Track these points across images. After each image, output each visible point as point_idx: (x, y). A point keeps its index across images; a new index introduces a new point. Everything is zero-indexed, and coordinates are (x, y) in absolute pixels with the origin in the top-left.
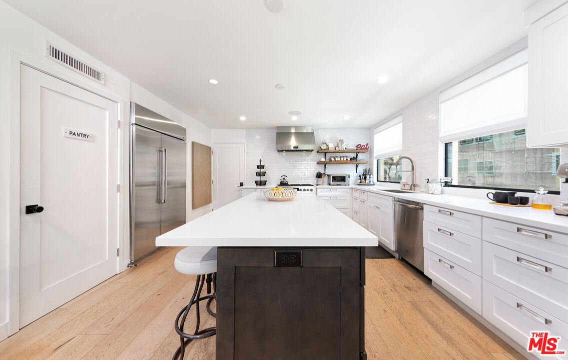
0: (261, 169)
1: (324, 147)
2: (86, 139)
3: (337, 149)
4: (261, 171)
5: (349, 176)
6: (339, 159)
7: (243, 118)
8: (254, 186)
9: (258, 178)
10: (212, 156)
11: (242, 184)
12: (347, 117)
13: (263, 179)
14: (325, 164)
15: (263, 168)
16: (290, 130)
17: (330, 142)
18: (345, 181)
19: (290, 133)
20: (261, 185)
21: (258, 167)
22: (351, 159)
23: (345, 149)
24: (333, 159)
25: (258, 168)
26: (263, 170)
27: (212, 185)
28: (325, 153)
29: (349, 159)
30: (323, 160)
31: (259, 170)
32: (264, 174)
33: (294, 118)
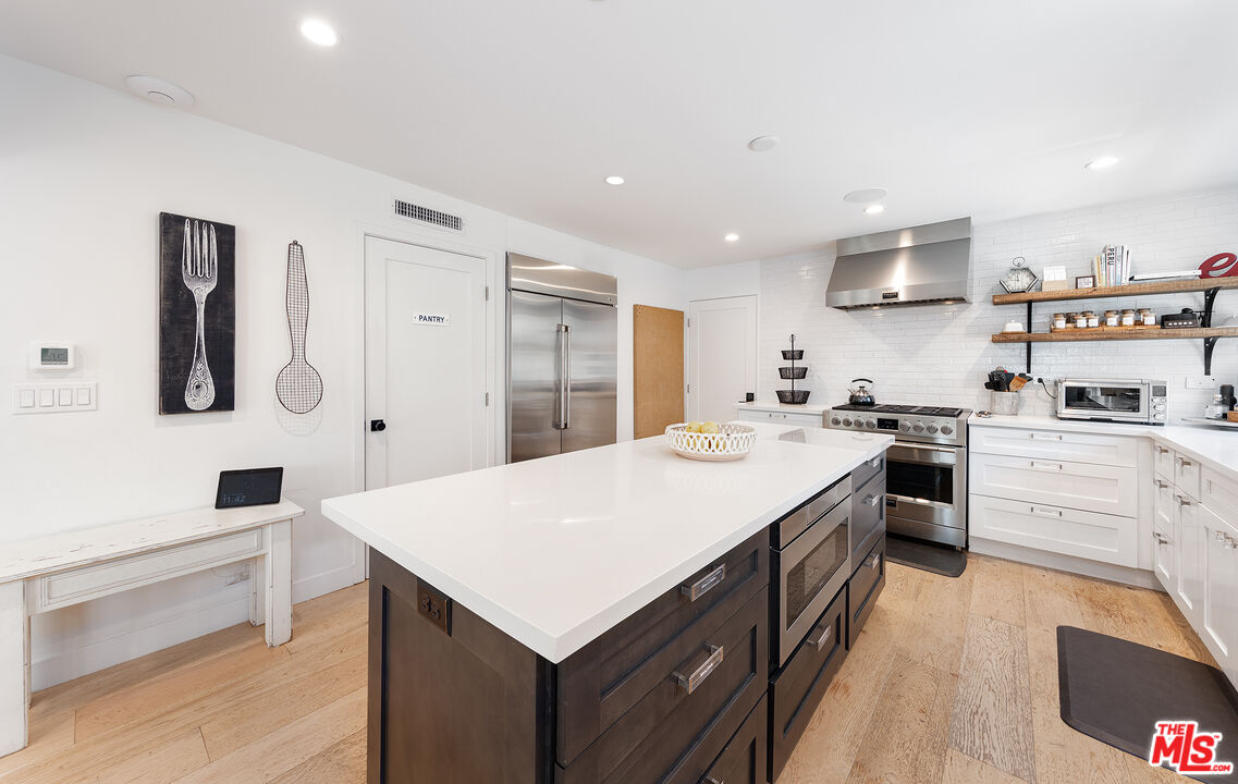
0: (793, 359)
1: (1020, 282)
2: (441, 324)
3: (1086, 284)
4: (794, 364)
5: (1160, 391)
6: (1094, 322)
7: (732, 238)
8: (775, 404)
9: (786, 385)
10: (687, 330)
11: (750, 397)
12: (1105, 162)
13: (800, 385)
14: (1028, 340)
15: (801, 358)
16: (898, 241)
17: (1052, 264)
18: (1136, 409)
19: (896, 251)
20: (793, 402)
21: (785, 354)
22: (1164, 321)
23: (1125, 281)
24: (1061, 324)
25: (785, 358)
26: (798, 364)
27: (687, 396)
28: (1030, 303)
29: (1150, 320)
30: (1017, 326)
31: (788, 364)
32: (803, 374)
33: (875, 209)
